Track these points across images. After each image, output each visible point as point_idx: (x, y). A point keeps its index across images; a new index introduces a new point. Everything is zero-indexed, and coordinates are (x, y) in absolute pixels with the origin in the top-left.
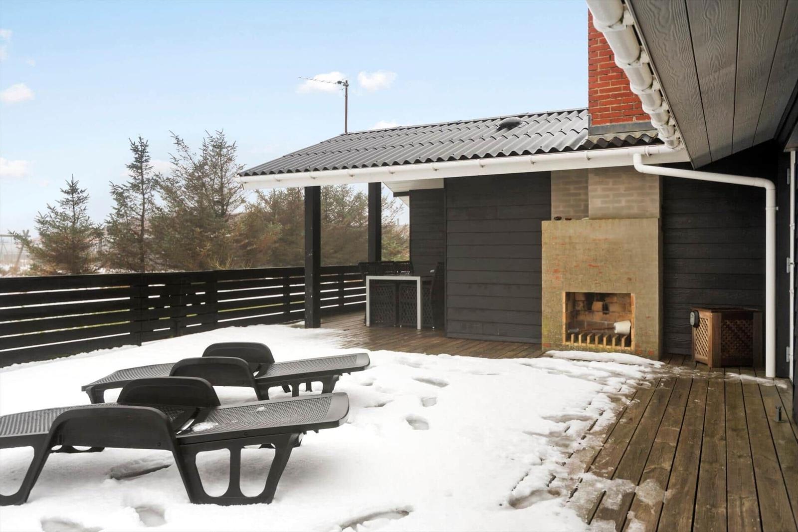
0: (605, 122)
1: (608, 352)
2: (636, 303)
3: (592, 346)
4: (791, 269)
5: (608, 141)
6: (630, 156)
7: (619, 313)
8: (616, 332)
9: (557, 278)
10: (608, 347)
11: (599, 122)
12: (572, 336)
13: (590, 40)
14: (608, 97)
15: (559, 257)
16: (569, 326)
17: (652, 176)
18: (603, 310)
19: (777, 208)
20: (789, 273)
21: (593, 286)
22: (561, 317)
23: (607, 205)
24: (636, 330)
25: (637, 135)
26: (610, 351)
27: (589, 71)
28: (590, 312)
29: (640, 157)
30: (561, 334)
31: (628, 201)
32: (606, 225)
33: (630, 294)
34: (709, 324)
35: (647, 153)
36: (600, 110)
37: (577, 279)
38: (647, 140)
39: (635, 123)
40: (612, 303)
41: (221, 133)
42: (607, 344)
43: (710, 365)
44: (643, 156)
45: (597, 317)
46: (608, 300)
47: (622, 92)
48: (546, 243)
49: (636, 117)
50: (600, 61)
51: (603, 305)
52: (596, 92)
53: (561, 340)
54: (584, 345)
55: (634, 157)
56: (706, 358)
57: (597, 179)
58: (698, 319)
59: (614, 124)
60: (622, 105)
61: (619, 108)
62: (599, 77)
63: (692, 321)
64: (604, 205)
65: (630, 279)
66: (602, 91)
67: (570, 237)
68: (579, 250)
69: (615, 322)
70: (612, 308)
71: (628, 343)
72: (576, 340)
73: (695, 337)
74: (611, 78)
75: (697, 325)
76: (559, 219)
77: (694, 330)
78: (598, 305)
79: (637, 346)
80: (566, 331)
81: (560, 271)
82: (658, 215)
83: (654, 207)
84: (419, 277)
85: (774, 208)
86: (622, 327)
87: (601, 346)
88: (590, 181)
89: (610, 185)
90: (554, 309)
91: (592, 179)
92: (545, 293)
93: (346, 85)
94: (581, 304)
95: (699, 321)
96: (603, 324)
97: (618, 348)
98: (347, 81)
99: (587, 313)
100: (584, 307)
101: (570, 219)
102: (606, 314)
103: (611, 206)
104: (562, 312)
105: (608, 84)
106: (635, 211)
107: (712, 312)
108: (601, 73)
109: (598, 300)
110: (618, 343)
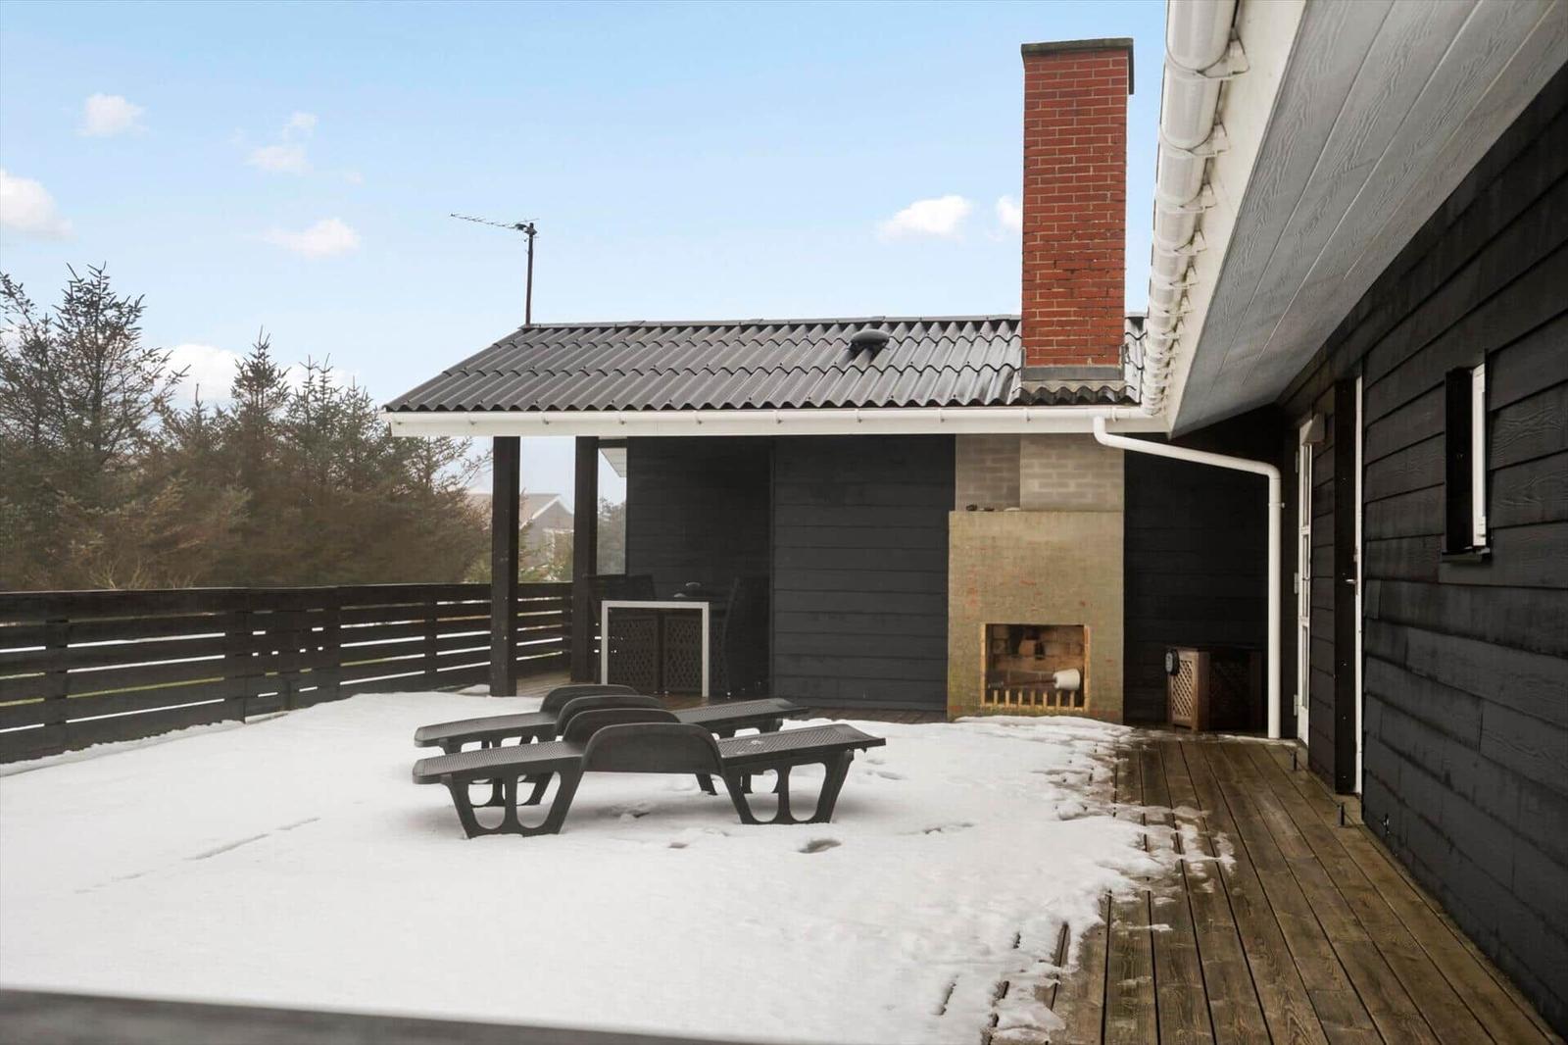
0: (1046, 362)
1: (1051, 716)
2: (1092, 641)
3: (1027, 707)
4: (1303, 588)
5: (1053, 391)
6: (1089, 420)
7: (1060, 657)
8: (1057, 686)
9: (973, 601)
10: (1051, 708)
11: (1040, 361)
12: (996, 693)
13: (1024, 233)
14: (1052, 324)
15: (976, 569)
16: (991, 677)
17: (1113, 449)
18: (1036, 653)
19: (1283, 505)
20: (1298, 594)
21: (1028, 615)
22: (979, 663)
23: (1050, 490)
24: (1091, 682)
25: (1095, 386)
26: (1053, 714)
27: (1023, 280)
28: (1015, 657)
29: (1103, 422)
30: (978, 690)
31: (1079, 485)
32: (1048, 521)
33: (1082, 626)
34: (1193, 668)
35: (1113, 417)
36: (1040, 343)
37: (1004, 603)
38: (1110, 395)
39: (1090, 369)
40: (1048, 641)
41: (100, 272)
42: (1048, 704)
43: (1194, 728)
44: (1108, 421)
45: (1027, 665)
46: (1044, 637)
47: (1073, 318)
48: (955, 546)
49: (1093, 359)
50: (1040, 267)
51: (1036, 645)
52: (1034, 315)
53: (978, 700)
54: (1014, 706)
55: (1094, 420)
56: (1189, 718)
57: (1033, 449)
58: (1176, 662)
59: (1059, 366)
60: (1072, 338)
61: (1067, 343)
62: (1038, 292)
63: (1169, 666)
64: (1044, 490)
65: (1083, 604)
66: (1042, 314)
67: (994, 538)
68: (1007, 558)
69: (1054, 671)
70: (1048, 651)
71: (1080, 702)
72: (1002, 699)
73: (1173, 690)
74: (1056, 295)
75: (1175, 672)
76: (973, 508)
77: (1172, 681)
78: (1028, 646)
79: (1093, 705)
80: (986, 685)
81: (977, 591)
82: (1122, 507)
83: (1116, 496)
84: (707, 603)
85: (1278, 505)
86: (1067, 678)
87: (1040, 707)
88: (1022, 452)
89: (1054, 460)
90: (967, 651)
91: (1026, 449)
92: (952, 626)
93: (531, 232)
94: (1003, 645)
95: (1179, 666)
96: (1036, 675)
97: (1065, 708)
98: (532, 225)
99: (1010, 658)
100: (1006, 648)
101: (992, 510)
102: (1040, 659)
103: (1054, 491)
104: (979, 655)
105: (1051, 305)
106: (1089, 500)
107: (1199, 651)
108: (1041, 286)
109: (1028, 639)
110: (1065, 701)
